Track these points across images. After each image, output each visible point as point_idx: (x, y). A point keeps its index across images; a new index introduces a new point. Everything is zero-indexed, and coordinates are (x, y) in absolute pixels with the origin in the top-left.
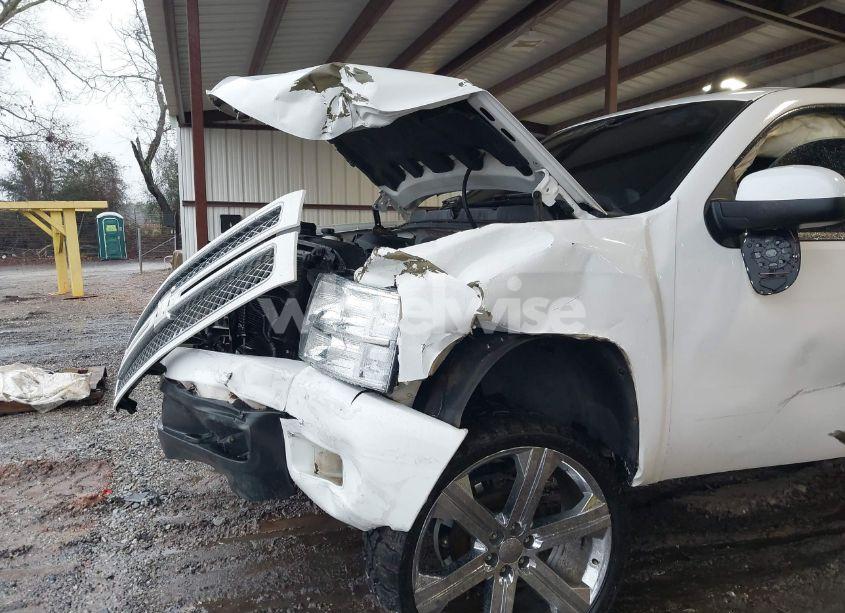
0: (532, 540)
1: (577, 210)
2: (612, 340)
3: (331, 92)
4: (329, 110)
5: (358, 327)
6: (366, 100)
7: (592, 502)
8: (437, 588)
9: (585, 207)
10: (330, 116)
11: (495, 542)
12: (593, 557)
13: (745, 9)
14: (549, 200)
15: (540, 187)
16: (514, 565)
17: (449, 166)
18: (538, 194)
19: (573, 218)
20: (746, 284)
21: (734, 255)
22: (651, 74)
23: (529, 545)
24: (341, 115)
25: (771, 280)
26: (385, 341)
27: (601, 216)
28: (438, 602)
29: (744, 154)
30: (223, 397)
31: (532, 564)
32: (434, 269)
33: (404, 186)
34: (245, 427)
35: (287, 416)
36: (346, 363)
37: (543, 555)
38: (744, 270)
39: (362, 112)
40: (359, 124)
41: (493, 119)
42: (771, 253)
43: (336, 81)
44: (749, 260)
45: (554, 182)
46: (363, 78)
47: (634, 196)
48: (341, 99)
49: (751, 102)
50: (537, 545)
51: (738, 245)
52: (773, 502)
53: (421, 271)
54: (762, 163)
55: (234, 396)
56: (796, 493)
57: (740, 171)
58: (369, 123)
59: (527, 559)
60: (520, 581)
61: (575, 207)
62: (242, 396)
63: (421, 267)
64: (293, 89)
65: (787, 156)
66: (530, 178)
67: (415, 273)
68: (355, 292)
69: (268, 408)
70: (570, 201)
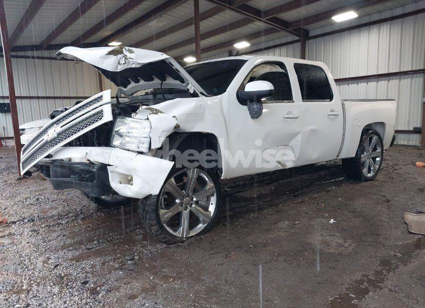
0: (193, 198)
1: (200, 95)
2: (213, 133)
3: (120, 56)
4: (119, 62)
5: (135, 133)
6: (132, 59)
7: (210, 185)
8: (166, 213)
9: (202, 94)
10: (119, 64)
11: (183, 199)
12: (211, 203)
13: (247, 15)
14: (192, 92)
15: (189, 87)
16: (188, 206)
17: (152, 80)
18: (188, 90)
19: (199, 97)
20: (249, 116)
21: (246, 107)
22: (213, 38)
23: (192, 200)
24: (124, 64)
25: (256, 114)
26: (146, 136)
27: (207, 96)
28: (167, 217)
29: (246, 77)
30: (85, 161)
31: (194, 206)
32: (161, 112)
33: (129, 86)
34: (94, 170)
35: (110, 165)
36: (131, 145)
37: (197, 202)
38: (248, 112)
39: (131, 63)
40: (129, 67)
41: (173, 66)
42: (255, 107)
43: (122, 52)
44: (249, 109)
45: (193, 85)
46: (131, 52)
47: (216, 90)
48: (124, 58)
49: (247, 60)
50: (195, 199)
51: (246, 105)
52: (264, 192)
53: (157, 113)
54: (252, 79)
55: (89, 160)
56: (271, 189)
57: (246, 82)
58: (133, 66)
59: (191, 204)
60: (190, 211)
61: (199, 93)
62: (92, 160)
63: (157, 112)
64: (106, 55)
65: (259, 77)
66: (184, 84)
67: (155, 114)
68: (133, 121)
69: (102, 164)
70: (197, 92)
